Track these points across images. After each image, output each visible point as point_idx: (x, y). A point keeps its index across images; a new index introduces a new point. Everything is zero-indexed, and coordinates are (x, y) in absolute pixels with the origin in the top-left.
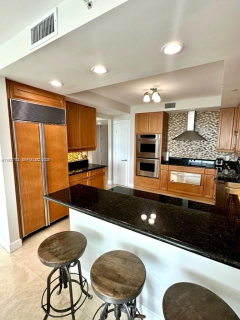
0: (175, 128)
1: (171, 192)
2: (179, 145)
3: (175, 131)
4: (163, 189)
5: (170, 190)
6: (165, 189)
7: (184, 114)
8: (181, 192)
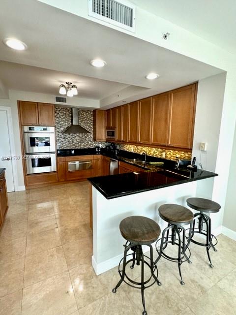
0: (60, 122)
1: (70, 180)
2: (64, 138)
3: (61, 124)
4: (61, 180)
5: (69, 179)
6: (63, 180)
7: (66, 109)
8: (78, 178)
